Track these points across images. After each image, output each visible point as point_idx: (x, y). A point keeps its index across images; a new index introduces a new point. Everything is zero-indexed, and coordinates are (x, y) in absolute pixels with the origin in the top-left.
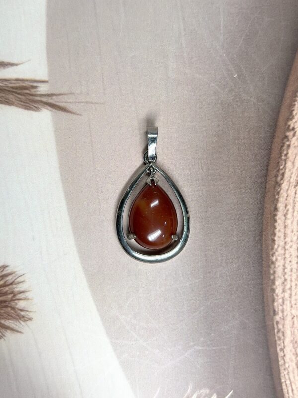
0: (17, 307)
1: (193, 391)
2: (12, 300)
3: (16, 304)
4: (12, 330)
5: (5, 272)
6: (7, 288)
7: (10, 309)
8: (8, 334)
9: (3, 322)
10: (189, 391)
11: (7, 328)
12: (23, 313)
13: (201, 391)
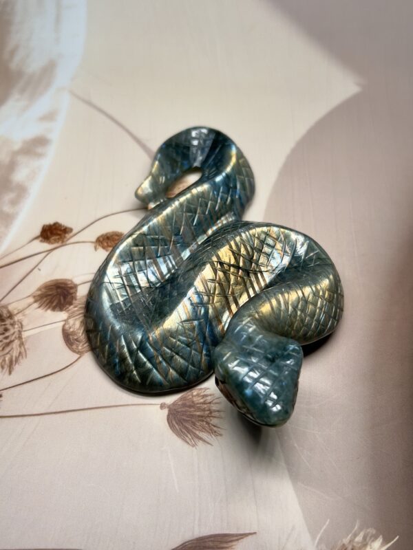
0: (211, 422)
1: (361, 529)
2: (208, 416)
3: (211, 420)
4: (204, 441)
5: (205, 393)
6: (206, 406)
7: (205, 423)
8: (200, 443)
9: (197, 432)
10: (356, 528)
11: (200, 439)
12: (215, 429)
13: (368, 530)
